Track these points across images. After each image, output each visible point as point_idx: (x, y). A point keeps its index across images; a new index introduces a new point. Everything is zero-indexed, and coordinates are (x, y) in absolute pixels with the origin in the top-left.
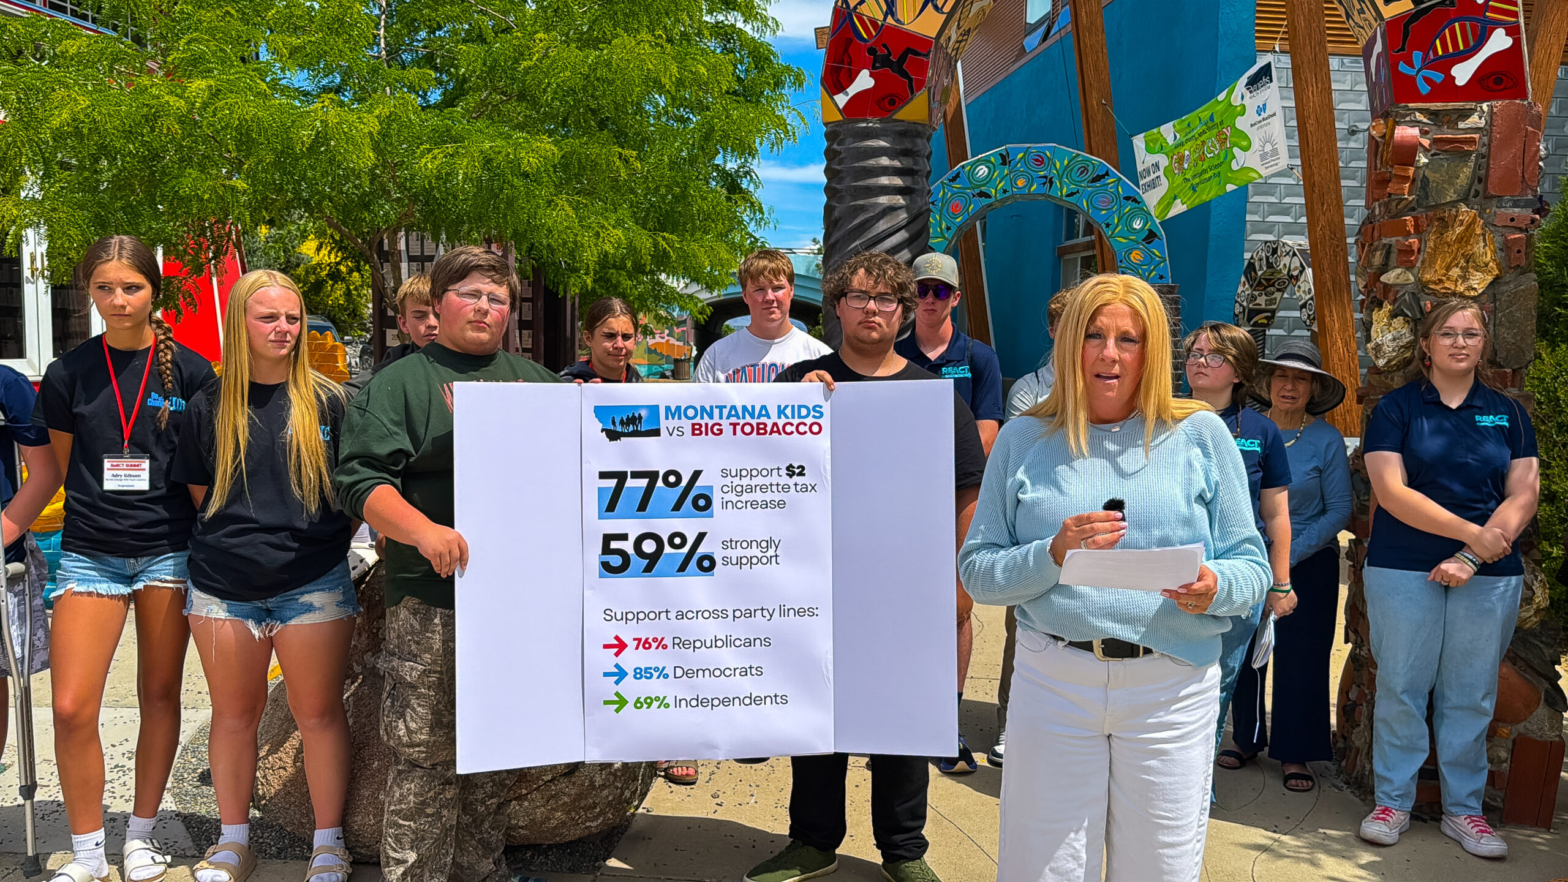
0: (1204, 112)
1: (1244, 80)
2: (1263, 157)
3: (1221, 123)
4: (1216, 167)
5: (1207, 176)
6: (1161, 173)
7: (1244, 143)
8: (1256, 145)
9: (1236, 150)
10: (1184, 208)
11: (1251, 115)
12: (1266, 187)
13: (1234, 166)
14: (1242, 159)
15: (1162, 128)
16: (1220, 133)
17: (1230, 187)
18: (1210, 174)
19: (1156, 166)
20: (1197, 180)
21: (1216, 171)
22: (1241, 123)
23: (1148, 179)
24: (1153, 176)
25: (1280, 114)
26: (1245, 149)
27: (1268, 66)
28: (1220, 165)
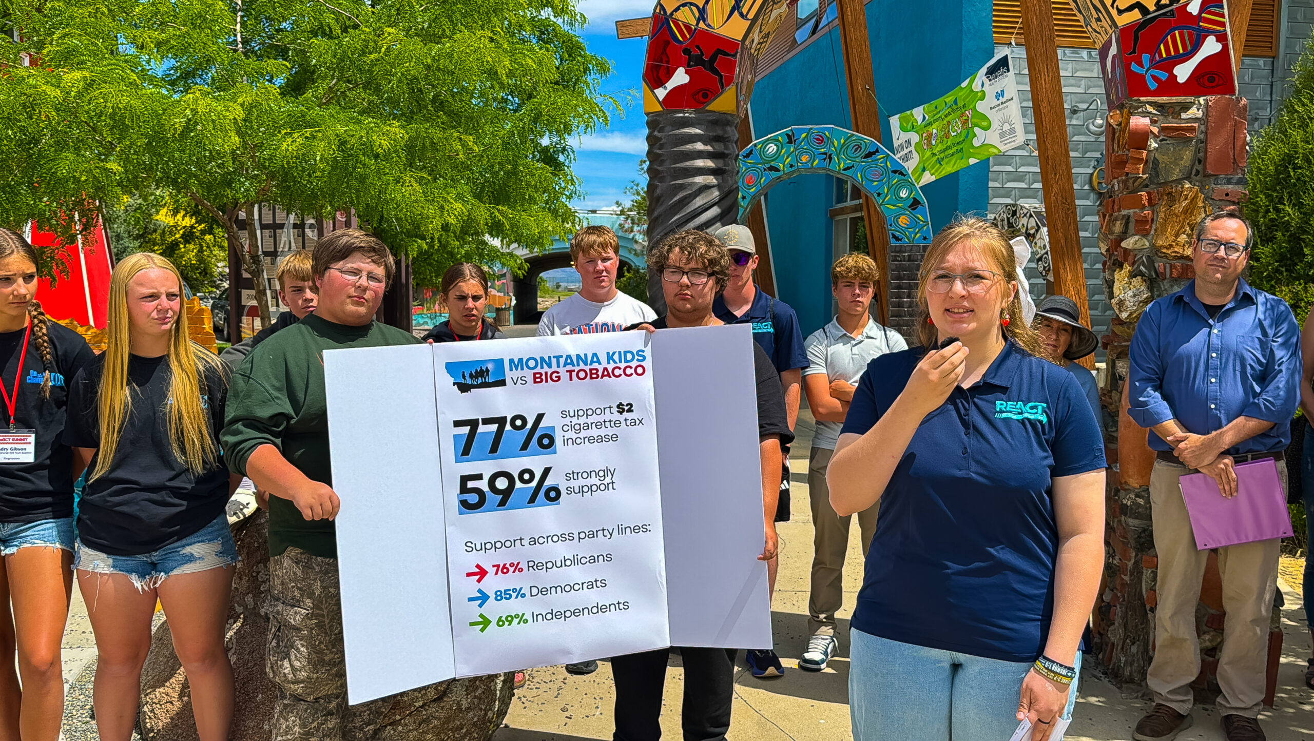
0: (949, 98)
1: (984, 70)
2: (1002, 135)
3: (964, 106)
4: (958, 144)
5: (951, 152)
6: (912, 148)
7: (985, 124)
8: (995, 124)
9: (976, 130)
10: (933, 178)
11: (990, 100)
12: (1003, 158)
13: (976, 143)
14: (980, 137)
15: (915, 111)
16: (962, 115)
17: (972, 161)
18: (954, 150)
19: (908, 142)
20: (942, 155)
21: (959, 147)
22: (981, 107)
23: (902, 153)
24: (906, 151)
25: (1016, 98)
26: (986, 129)
27: (1005, 59)
28: (961, 142)
